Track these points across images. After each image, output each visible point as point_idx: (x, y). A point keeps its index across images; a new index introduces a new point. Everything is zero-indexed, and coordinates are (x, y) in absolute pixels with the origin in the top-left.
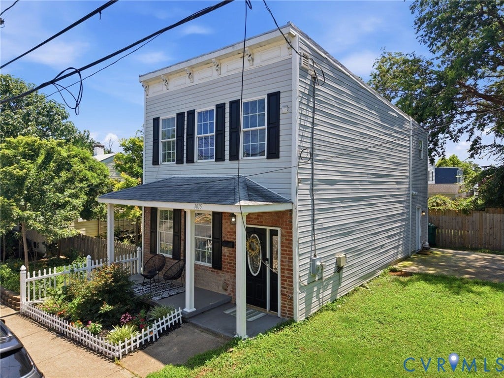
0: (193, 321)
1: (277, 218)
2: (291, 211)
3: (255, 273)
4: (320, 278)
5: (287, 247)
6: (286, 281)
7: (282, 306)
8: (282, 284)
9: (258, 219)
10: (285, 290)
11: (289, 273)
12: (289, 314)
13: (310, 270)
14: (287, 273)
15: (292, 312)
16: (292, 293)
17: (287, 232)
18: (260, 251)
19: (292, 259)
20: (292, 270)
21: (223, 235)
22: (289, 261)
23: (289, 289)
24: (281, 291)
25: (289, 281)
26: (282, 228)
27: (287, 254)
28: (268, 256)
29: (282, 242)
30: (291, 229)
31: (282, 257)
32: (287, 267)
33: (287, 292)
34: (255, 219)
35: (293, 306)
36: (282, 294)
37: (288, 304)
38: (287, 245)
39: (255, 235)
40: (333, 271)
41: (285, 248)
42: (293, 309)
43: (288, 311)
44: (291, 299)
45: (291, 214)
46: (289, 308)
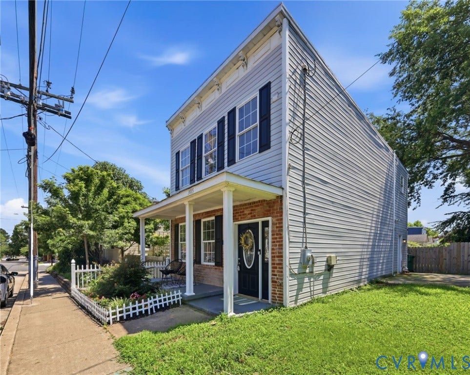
0: (192, 303)
1: (268, 208)
2: (281, 197)
3: (249, 266)
4: (311, 271)
5: (277, 234)
6: (276, 268)
7: (272, 293)
8: (273, 271)
9: (251, 213)
10: (275, 277)
11: (279, 260)
12: (279, 300)
13: (300, 260)
14: (277, 260)
15: (282, 298)
16: (282, 279)
17: (278, 220)
18: (253, 244)
19: (282, 245)
20: (282, 257)
22: (279, 248)
23: (279, 275)
24: (272, 278)
25: (280, 268)
26: (273, 217)
27: (277, 242)
28: (260, 247)
29: (273, 231)
30: (281, 216)
31: (272, 246)
32: (277, 255)
33: (277, 278)
34: (248, 214)
35: (282, 291)
36: (273, 282)
37: (278, 291)
38: (278, 232)
39: (250, 231)
40: (323, 268)
41: (276, 236)
42: (282, 294)
43: (278, 297)
44: (281, 285)
45: (281, 201)
46: (279, 294)
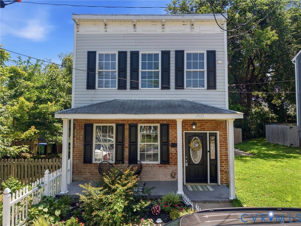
1: (216, 125)
3: (197, 162)
6: (223, 162)
7: (221, 178)
8: (221, 164)
9: (201, 127)
11: (226, 158)
12: (226, 182)
14: (224, 158)
15: (228, 180)
16: (228, 169)
17: (224, 133)
18: (201, 147)
19: (227, 149)
20: (227, 155)
21: (170, 140)
22: (225, 150)
23: (226, 167)
24: (220, 169)
25: (226, 162)
26: (220, 131)
27: (224, 146)
28: (208, 150)
29: (220, 140)
30: (226, 131)
31: (220, 149)
32: (224, 154)
33: (224, 169)
35: (228, 176)
36: (221, 171)
37: (225, 176)
38: (224, 141)
39: (197, 137)
41: (222, 143)
42: (228, 178)
43: (225, 180)
44: (227, 172)
45: (226, 123)
46: (226, 178)
